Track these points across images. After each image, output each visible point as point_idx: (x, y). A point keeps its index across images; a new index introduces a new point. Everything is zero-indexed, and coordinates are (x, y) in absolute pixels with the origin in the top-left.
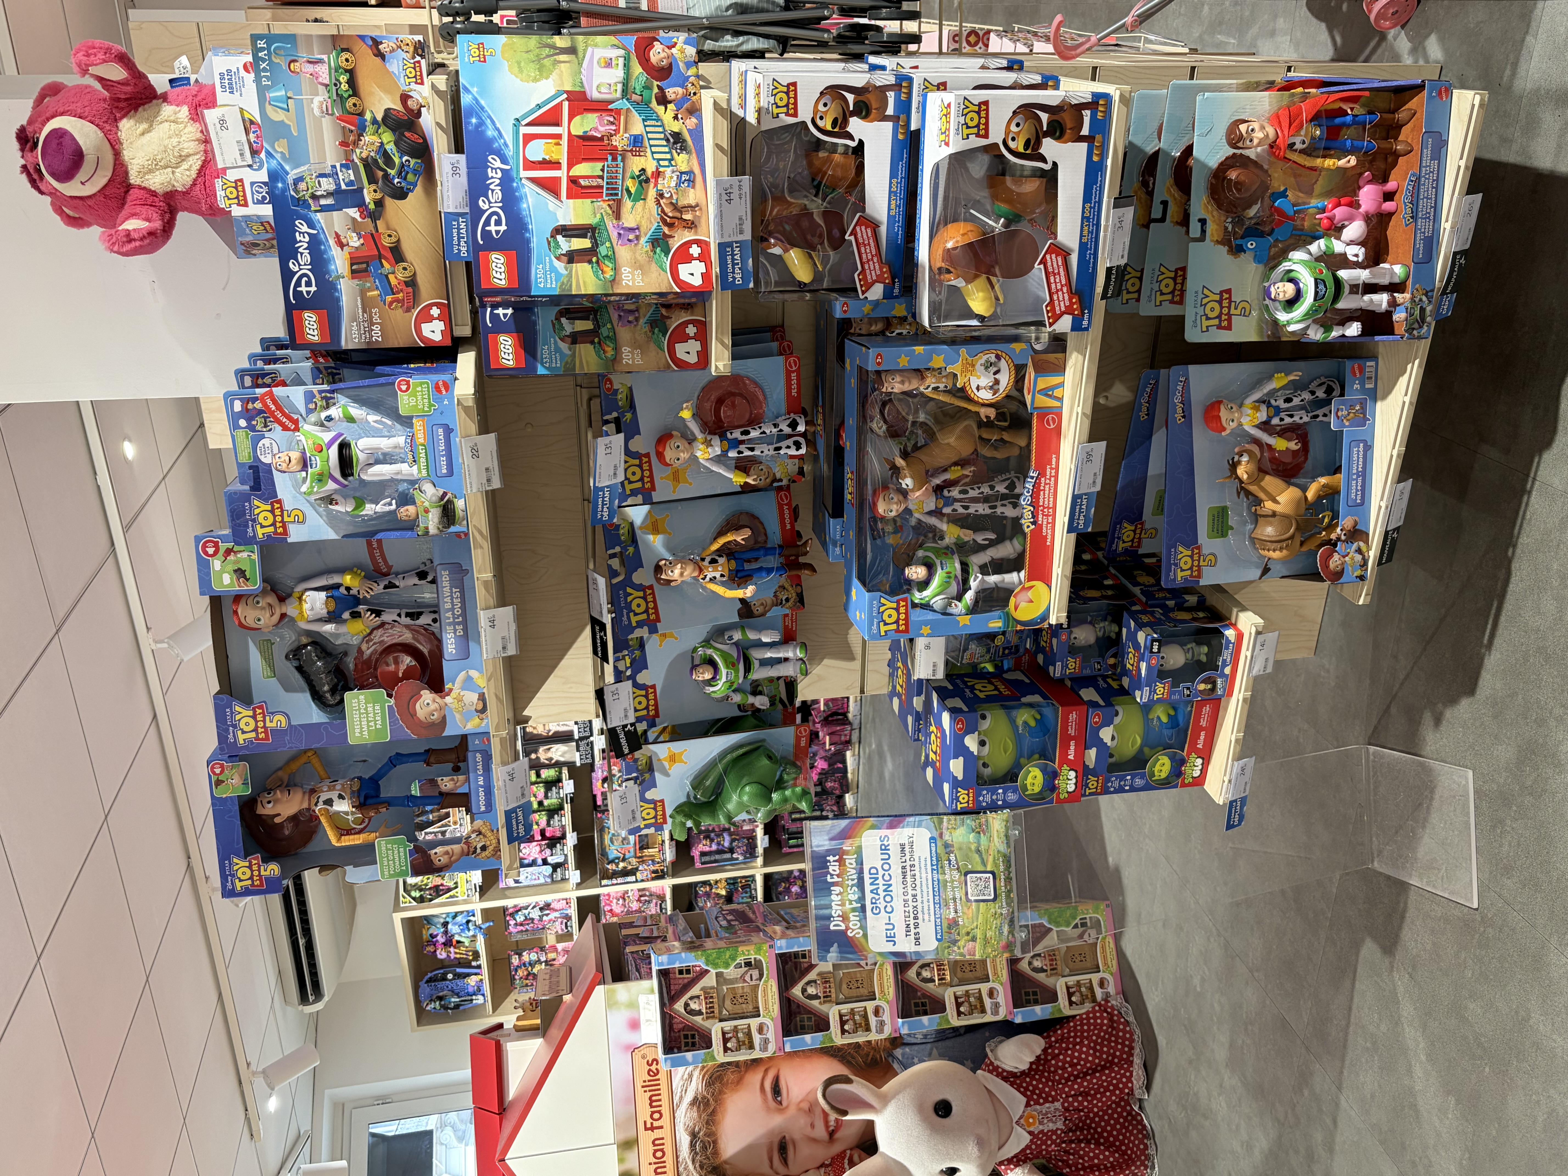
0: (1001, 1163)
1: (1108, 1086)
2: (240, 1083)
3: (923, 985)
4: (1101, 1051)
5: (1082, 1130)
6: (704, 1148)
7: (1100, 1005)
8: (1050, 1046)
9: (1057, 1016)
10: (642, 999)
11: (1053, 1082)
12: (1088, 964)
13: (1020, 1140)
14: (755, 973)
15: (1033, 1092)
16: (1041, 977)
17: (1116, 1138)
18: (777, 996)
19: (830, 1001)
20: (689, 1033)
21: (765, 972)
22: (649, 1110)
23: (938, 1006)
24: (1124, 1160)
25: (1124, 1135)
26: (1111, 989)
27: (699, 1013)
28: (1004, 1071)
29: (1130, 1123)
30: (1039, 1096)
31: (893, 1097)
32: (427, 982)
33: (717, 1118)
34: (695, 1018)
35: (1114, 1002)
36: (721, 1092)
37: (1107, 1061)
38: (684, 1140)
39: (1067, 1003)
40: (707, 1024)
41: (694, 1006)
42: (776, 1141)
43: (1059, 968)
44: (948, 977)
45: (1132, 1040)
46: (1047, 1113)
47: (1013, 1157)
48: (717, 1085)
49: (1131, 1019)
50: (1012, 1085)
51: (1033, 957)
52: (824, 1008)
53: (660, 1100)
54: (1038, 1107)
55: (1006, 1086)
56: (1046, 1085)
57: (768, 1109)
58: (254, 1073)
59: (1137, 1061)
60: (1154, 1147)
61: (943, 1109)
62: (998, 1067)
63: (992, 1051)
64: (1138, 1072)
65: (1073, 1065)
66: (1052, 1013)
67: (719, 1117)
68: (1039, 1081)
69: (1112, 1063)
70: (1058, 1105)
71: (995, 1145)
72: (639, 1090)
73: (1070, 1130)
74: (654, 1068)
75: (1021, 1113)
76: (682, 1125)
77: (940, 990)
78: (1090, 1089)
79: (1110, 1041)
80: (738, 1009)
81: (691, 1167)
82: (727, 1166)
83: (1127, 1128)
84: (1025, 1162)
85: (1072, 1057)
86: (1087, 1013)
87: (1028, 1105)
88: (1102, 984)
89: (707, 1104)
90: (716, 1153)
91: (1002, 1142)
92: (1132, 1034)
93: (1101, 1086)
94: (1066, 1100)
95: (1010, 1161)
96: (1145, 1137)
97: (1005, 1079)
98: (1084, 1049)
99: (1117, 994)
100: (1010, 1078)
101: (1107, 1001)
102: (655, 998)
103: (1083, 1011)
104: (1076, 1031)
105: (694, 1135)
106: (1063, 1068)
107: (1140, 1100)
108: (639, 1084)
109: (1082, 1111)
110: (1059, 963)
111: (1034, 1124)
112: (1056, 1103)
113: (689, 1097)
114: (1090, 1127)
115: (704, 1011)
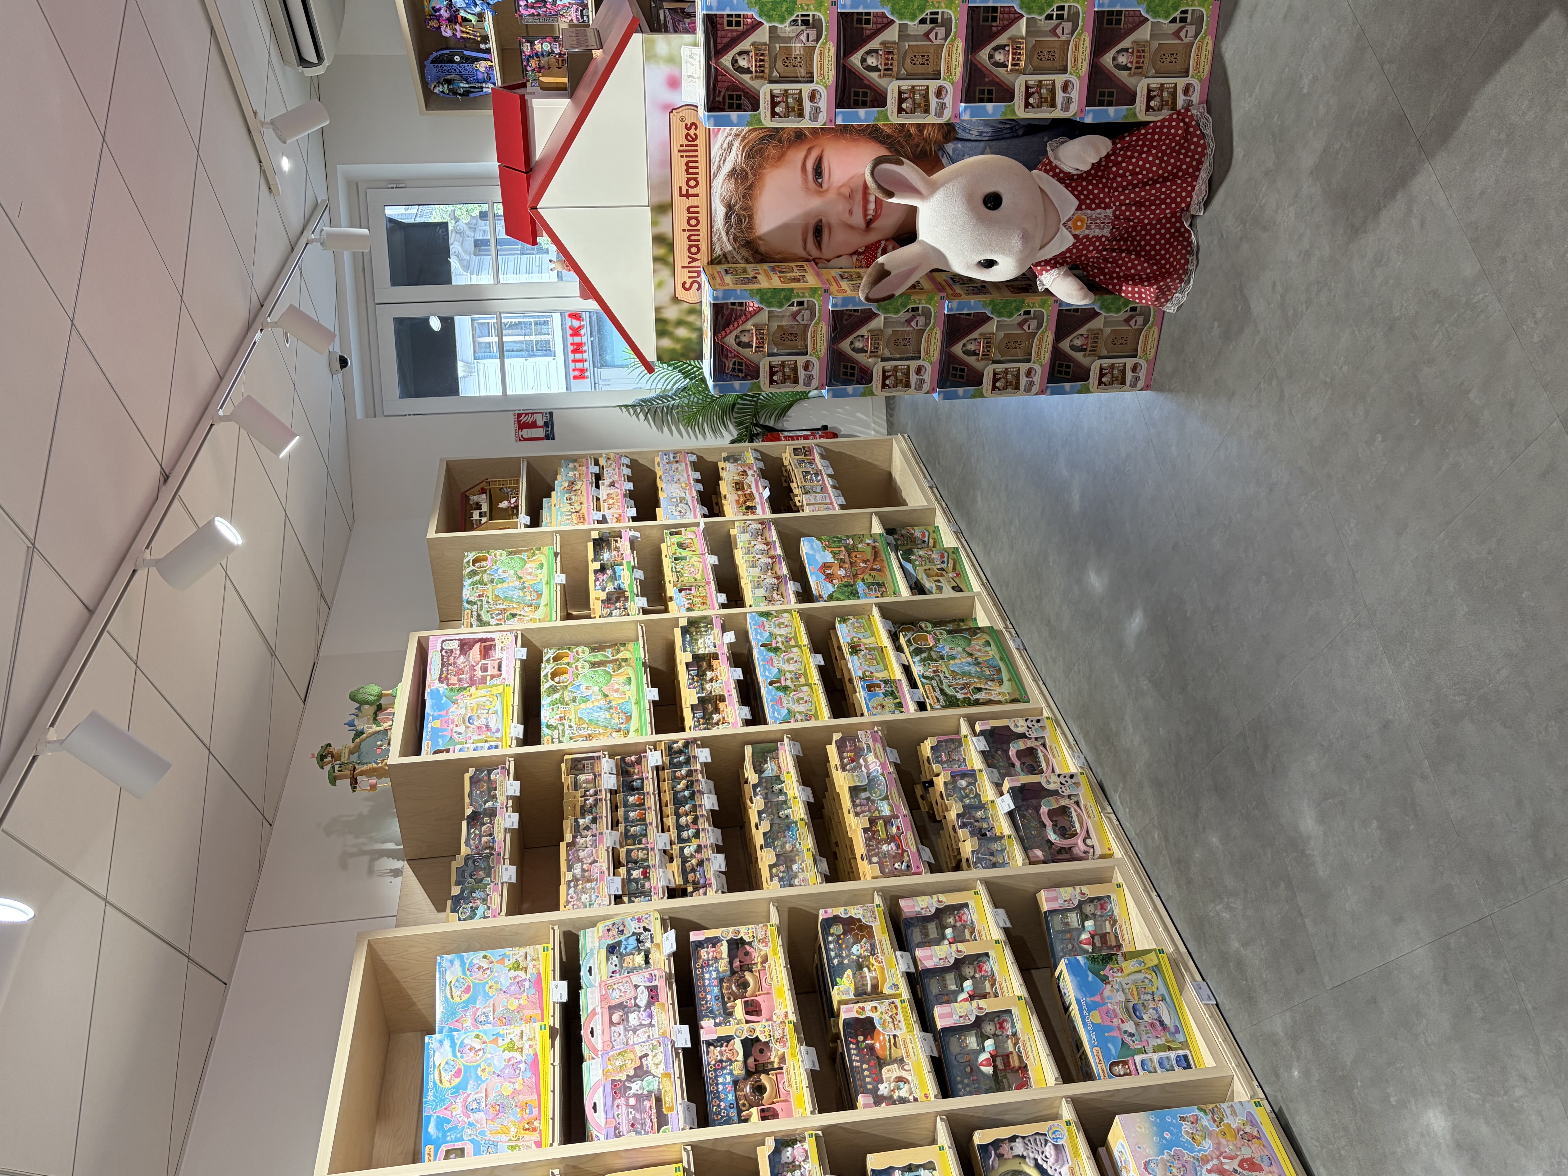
0: (1038, 264)
1: (1165, 199)
2: (249, 132)
3: (993, 69)
4: (1168, 163)
5: (1126, 240)
6: (739, 221)
7: (1179, 113)
8: (1114, 151)
9: (1131, 120)
10: (685, 51)
11: (1109, 189)
12: (1178, 67)
13: (1063, 242)
14: (813, 33)
15: (1087, 197)
16: (1123, 75)
17: (1158, 252)
18: (833, 62)
19: (890, 75)
20: (735, 93)
21: (824, 33)
22: (685, 176)
23: (1007, 95)
24: (1161, 273)
25: (1167, 251)
26: (1195, 98)
27: (748, 71)
28: (1062, 171)
29: (1176, 239)
30: (1093, 201)
31: (943, 185)
32: (433, 62)
33: (755, 192)
34: (743, 76)
35: (1194, 112)
36: (761, 166)
37: (1170, 172)
38: (720, 211)
39: (1144, 107)
40: (755, 84)
41: (743, 63)
42: (813, 222)
43: (1145, 67)
44: (1023, 63)
45: (1203, 154)
46: (1096, 218)
47: (1051, 259)
48: (758, 159)
49: (1208, 131)
50: (1067, 186)
51: (1118, 52)
52: (882, 82)
53: (697, 167)
54: (1089, 211)
55: (1061, 187)
56: (1101, 191)
57: (807, 190)
58: (262, 123)
59: (1204, 175)
60: (1195, 262)
61: (993, 201)
62: (1056, 167)
63: (1052, 150)
64: (1201, 186)
65: (1134, 173)
66: (1126, 117)
67: (756, 192)
68: (1096, 186)
69: (1176, 176)
70: (1109, 212)
71: (1038, 244)
72: (676, 155)
73: (1114, 239)
74: (692, 132)
75: (1070, 215)
76: (718, 195)
77: (1011, 77)
78: (1147, 200)
79: (1179, 153)
80: (789, 72)
81: (725, 238)
82: (761, 242)
83: (1171, 245)
84: (1062, 265)
85: (1136, 165)
86: (1164, 120)
87: (1079, 208)
88: (1187, 90)
89: (745, 177)
90: (751, 228)
91: (1045, 241)
92: (1204, 147)
93: (1159, 198)
94: (1118, 208)
95: (1047, 262)
96: (1188, 253)
97: (1061, 181)
98: (1151, 158)
99: (1200, 103)
100: (1067, 180)
101: (1187, 110)
102: (699, 53)
103: (1160, 118)
104: (1145, 139)
105: (729, 207)
106: (1123, 176)
107: (1194, 217)
108: (676, 148)
109: (1132, 220)
110: (1146, 61)
111: (1081, 227)
112: (1108, 210)
113: (727, 168)
114: (1134, 239)
115: (753, 69)
